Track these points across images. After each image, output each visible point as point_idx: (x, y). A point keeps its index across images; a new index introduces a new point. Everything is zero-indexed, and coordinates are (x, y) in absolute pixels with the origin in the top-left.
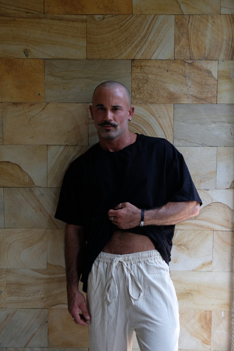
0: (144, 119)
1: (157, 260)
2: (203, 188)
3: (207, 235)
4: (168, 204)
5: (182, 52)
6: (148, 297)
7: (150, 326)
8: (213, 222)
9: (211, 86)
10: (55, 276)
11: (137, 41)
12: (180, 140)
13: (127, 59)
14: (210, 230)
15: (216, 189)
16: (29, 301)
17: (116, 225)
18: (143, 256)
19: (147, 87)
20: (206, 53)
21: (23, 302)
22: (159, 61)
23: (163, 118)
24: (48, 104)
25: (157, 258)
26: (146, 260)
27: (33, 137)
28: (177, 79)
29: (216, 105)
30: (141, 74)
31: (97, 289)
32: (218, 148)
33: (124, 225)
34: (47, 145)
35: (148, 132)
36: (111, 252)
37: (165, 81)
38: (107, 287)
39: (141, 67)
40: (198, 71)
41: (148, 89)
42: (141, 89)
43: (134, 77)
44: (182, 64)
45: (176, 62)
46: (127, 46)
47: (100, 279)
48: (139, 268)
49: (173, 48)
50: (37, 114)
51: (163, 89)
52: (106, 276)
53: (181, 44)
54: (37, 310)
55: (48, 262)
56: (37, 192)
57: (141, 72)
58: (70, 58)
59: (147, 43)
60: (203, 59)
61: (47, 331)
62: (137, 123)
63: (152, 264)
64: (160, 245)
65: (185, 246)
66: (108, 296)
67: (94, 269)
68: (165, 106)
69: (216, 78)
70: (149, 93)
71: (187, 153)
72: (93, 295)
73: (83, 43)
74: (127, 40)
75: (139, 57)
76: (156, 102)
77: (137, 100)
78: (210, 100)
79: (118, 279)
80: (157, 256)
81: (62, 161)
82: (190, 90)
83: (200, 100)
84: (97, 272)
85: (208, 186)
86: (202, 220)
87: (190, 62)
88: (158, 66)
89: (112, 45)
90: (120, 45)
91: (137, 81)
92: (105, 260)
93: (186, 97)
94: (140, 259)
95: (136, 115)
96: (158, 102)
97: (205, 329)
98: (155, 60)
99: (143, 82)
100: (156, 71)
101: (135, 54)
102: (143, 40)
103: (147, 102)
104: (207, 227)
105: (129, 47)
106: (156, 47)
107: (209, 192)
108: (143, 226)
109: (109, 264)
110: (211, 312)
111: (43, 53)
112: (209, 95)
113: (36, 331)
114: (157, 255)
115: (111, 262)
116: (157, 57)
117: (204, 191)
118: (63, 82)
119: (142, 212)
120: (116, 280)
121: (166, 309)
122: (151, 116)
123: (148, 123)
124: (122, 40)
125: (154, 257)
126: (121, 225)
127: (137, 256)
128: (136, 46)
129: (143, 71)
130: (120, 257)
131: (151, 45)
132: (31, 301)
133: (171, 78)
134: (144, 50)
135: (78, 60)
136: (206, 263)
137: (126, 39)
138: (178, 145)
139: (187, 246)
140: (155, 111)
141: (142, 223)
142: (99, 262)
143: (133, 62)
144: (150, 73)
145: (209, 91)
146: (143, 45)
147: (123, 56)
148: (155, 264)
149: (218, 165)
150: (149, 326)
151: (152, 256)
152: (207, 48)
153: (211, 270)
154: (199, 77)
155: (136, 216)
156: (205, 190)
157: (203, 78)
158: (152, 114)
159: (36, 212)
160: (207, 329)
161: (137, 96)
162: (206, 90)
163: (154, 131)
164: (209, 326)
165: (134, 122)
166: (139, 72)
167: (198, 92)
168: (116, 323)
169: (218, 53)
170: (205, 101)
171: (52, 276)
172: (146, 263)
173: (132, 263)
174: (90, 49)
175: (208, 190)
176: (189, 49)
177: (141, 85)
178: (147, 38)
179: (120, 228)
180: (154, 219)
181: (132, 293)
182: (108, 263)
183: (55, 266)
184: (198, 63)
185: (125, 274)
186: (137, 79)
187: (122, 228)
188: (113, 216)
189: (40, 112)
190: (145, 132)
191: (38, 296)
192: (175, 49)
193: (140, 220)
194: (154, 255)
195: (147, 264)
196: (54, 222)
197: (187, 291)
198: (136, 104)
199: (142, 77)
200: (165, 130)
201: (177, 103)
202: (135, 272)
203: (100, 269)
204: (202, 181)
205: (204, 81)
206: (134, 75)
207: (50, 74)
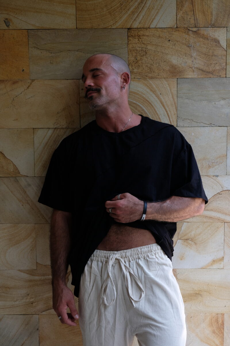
0: (143, 96)
1: (158, 255)
2: (211, 175)
3: (218, 228)
4: (173, 197)
5: (185, 18)
6: (151, 298)
7: (155, 330)
8: (223, 213)
9: (220, 57)
10: (46, 277)
11: (134, 7)
12: (185, 120)
13: (122, 28)
14: (220, 222)
15: (227, 175)
16: (17, 306)
17: (113, 219)
18: (143, 252)
19: (146, 59)
20: (213, 19)
21: (10, 307)
22: (159, 29)
23: (165, 95)
24: (33, 82)
25: (158, 253)
26: (146, 256)
27: (17, 120)
28: (180, 49)
29: (225, 79)
30: (139, 45)
31: (91, 292)
32: (229, 128)
33: (123, 218)
34: (34, 129)
35: (148, 112)
36: (105, 249)
37: (166, 53)
38: (103, 289)
39: (139, 36)
40: (204, 40)
41: (148, 62)
42: (139, 62)
43: (131, 49)
44: (185, 32)
45: (178, 31)
46: (122, 13)
47: (95, 280)
48: (138, 265)
49: (175, 13)
50: (21, 93)
51: (165, 61)
52: (101, 277)
53: (184, 9)
54: (27, 316)
55: (37, 261)
56: (23, 182)
57: (138, 43)
58: (57, 28)
59: (146, 9)
60: (210, 26)
61: (38, 340)
62: (136, 101)
63: (153, 260)
64: (162, 240)
65: (192, 240)
66: (105, 299)
67: (87, 270)
68: (167, 82)
69: (225, 47)
70: (149, 66)
71: (193, 134)
72: (87, 299)
73: (72, 10)
74: (123, 5)
75: (136, 25)
76: (157, 77)
77: (135, 75)
78: (218, 73)
79: (115, 279)
80: (157, 251)
81: (51, 146)
82: (196, 62)
83: (207, 73)
84: (91, 273)
85: (217, 172)
86: (212, 210)
87: (195, 29)
88: (158, 36)
89: (105, 12)
90: (115, 12)
91: (134, 53)
92: (99, 258)
93: (191, 71)
94: (140, 255)
95: (134, 92)
96: (159, 77)
97: (217, 334)
98: (155, 28)
99: (142, 54)
100: (157, 41)
101: (131, 22)
102: (140, 5)
103: (146, 77)
104: (217, 219)
105: (125, 13)
106: (156, 13)
107: (219, 178)
108: (145, 220)
109: (104, 263)
110: (223, 315)
111: (26, 22)
112: (218, 68)
113: (26, 340)
114: (158, 249)
115: (107, 261)
116: (156, 25)
117: (213, 178)
118: (50, 55)
119: (144, 204)
120: (113, 280)
121: (171, 310)
122: (152, 93)
123: (148, 101)
124: (116, 6)
125: (154, 252)
126: (120, 218)
127: (136, 252)
128: (133, 13)
129: (141, 41)
130: (116, 254)
131: (150, 11)
132: (19, 306)
133: (174, 49)
134: (142, 17)
135: (66, 30)
136: (217, 259)
137: (121, 4)
138: (182, 126)
139: (195, 240)
140: (156, 87)
141: (144, 216)
142: (92, 261)
143: (129, 31)
144: (149, 44)
145: (216, 63)
146: (140, 11)
147: (117, 25)
148: (157, 260)
149: (228, 147)
150: (153, 329)
151: (152, 250)
152: (214, 13)
153: (222, 267)
154: (205, 47)
155: (137, 208)
156: (214, 176)
157: (210, 48)
158: (152, 91)
159: (23, 205)
160: (219, 334)
161: (135, 70)
162: (214, 62)
163: (155, 110)
164: (222, 331)
165: (132, 100)
166: (136, 43)
167: (205, 65)
168: (115, 329)
169: (226, 19)
170: (213, 75)
171: (43, 278)
172: (146, 258)
173: (131, 260)
174: (80, 17)
175: (217, 176)
176: (193, 16)
177: (139, 58)
178: (145, 3)
179: (118, 221)
180: (157, 213)
181: (132, 294)
182: (102, 261)
183: (45, 266)
184: (203, 31)
185: (123, 273)
186: (134, 50)
187: (121, 222)
188: (111, 208)
189: (24, 90)
190: (144, 111)
191: (27, 300)
192: (177, 15)
193: (142, 212)
194: (154, 249)
195: (147, 260)
196: (43, 216)
197: (196, 292)
198: (133, 79)
199: (140, 49)
200: (167, 109)
201: (181, 77)
202: (134, 270)
203: (94, 268)
204: (210, 167)
205: (211, 51)
206: (131, 46)
207: (35, 47)
